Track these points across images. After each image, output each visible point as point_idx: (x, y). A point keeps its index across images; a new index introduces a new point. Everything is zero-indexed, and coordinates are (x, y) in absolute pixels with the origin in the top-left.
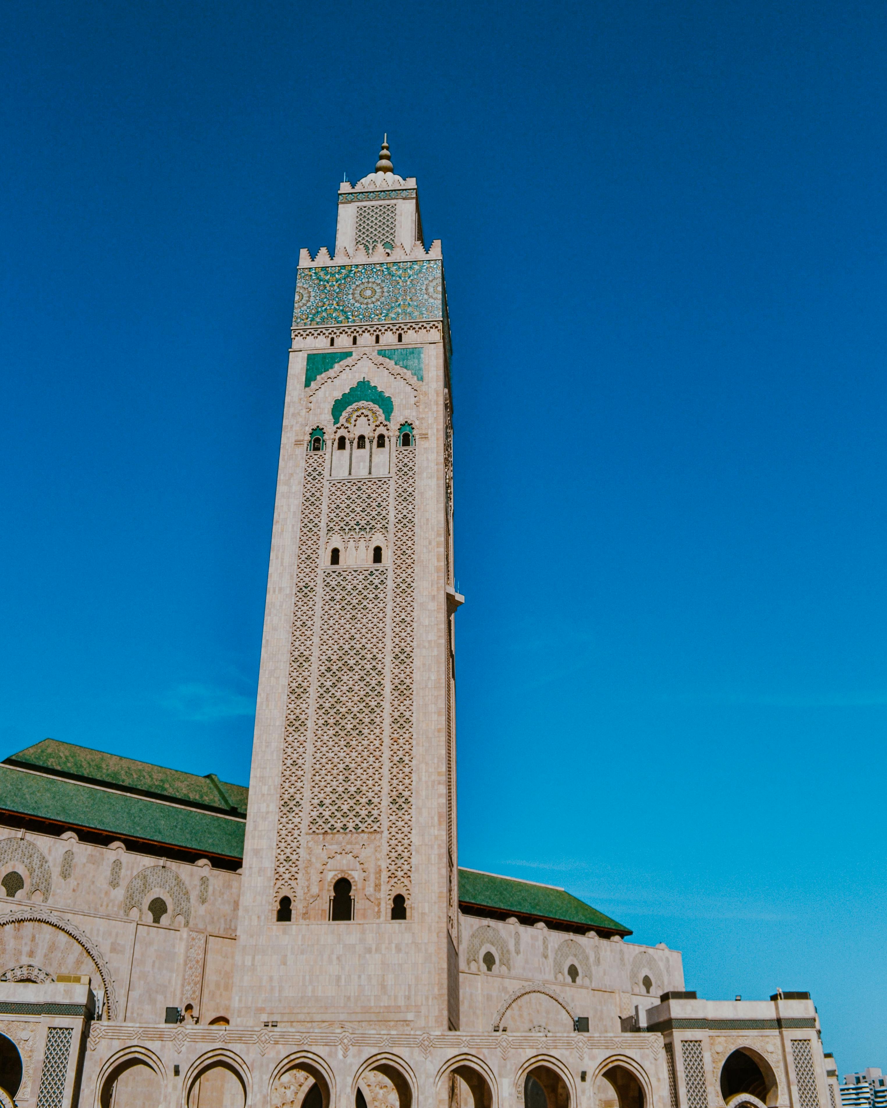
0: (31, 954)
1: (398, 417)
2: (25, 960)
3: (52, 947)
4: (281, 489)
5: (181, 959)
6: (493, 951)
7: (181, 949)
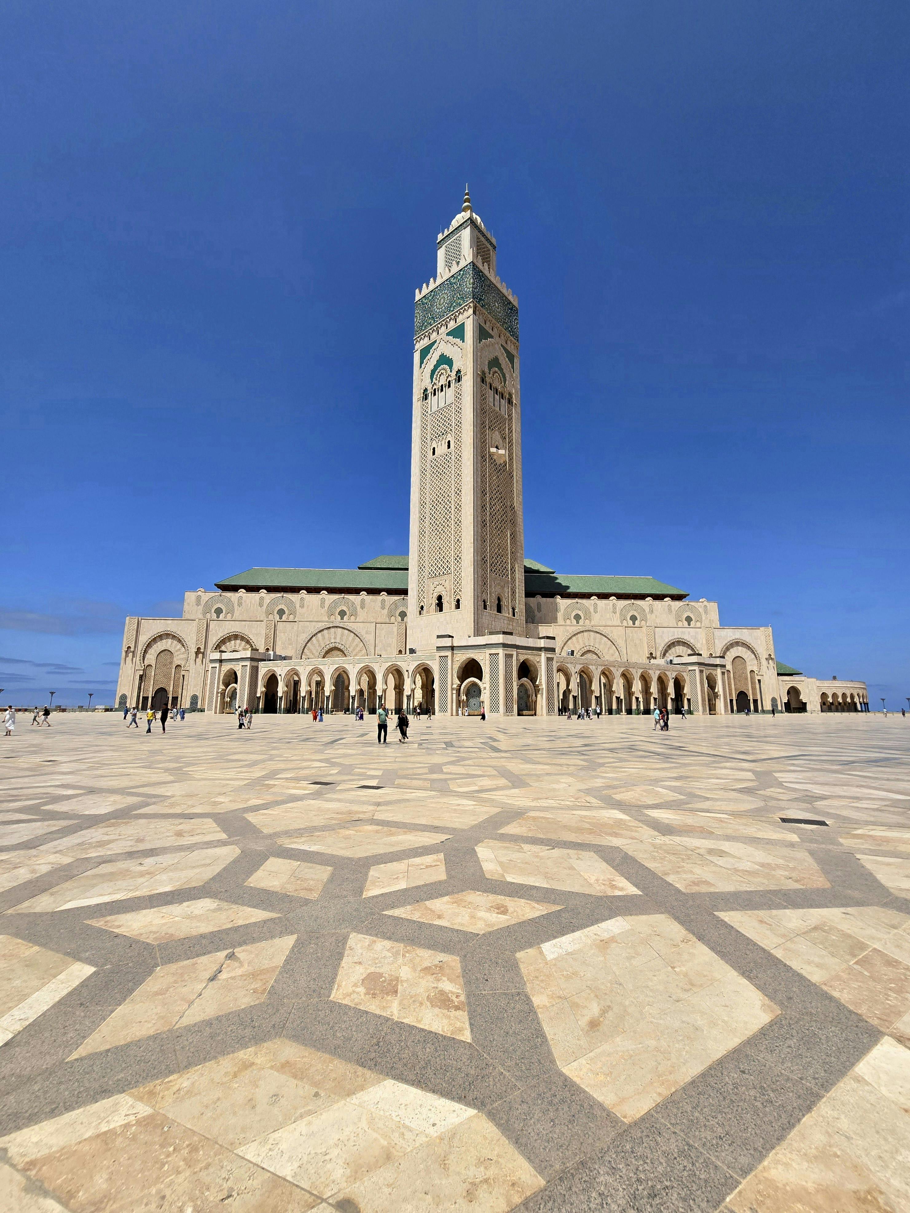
0: (335, 638)
1: (455, 368)
2: (333, 641)
3: (342, 635)
4: (414, 425)
5: (396, 633)
6: (580, 613)
7: (395, 629)
